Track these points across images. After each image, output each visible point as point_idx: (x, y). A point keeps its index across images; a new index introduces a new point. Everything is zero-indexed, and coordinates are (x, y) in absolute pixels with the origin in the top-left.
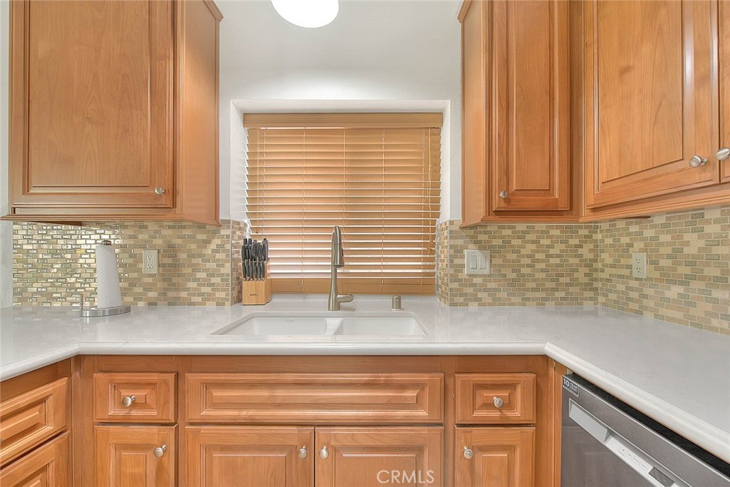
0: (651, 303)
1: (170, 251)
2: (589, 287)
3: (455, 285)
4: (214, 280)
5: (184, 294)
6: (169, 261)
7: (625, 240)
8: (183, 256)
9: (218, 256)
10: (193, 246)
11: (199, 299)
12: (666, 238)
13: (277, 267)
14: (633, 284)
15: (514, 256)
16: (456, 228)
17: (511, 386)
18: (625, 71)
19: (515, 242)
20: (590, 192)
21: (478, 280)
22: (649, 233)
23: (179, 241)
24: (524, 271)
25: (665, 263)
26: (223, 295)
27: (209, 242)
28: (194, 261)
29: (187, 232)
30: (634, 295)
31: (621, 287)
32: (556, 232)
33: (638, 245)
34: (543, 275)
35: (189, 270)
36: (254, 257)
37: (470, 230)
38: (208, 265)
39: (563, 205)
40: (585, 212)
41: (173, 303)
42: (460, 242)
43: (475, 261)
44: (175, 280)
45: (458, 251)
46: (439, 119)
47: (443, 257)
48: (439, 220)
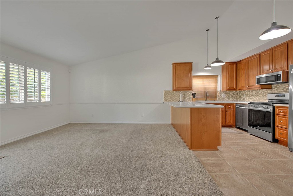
0: (245, 100)
1: (184, 94)
2: (239, 99)
3: (221, 98)
4: (190, 98)
7: (243, 93)
8: (185, 95)
9: (190, 95)
10: (187, 94)
12: (247, 92)
13: (197, 96)
14: (244, 98)
15: (228, 95)
16: (221, 91)
17: (230, 106)
18: (241, 77)
19: (229, 93)
20: (239, 87)
21: (224, 98)
22: (245, 92)
23: (185, 93)
24: (230, 97)
25: (247, 95)
26: (191, 100)
27: (189, 93)
28: (187, 96)
30: (244, 99)
31: (243, 98)
32: (234, 92)
33: (244, 93)
34: (232, 97)
36: (194, 95)
37: (223, 91)
39: (235, 89)
40: (238, 90)
41: (184, 101)
43: (224, 95)
44: (184, 98)
45: (221, 94)
46: (218, 76)
47: (219, 95)
48: (217, 90)
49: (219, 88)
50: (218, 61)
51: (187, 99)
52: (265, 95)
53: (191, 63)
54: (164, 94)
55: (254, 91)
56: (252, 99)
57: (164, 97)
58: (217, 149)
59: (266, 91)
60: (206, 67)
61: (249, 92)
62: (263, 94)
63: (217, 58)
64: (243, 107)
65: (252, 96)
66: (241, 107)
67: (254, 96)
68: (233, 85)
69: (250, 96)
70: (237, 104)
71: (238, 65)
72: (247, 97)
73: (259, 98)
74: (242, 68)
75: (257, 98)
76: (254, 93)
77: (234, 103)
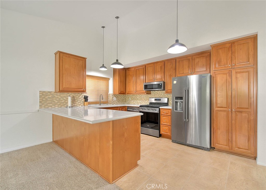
0: (131, 103)
1: (73, 97)
2: (125, 102)
3: (113, 102)
4: (81, 102)
5: (76, 104)
6: (73, 99)
8: (76, 98)
9: (82, 98)
10: (78, 97)
11: (79, 105)
12: (132, 96)
13: (90, 100)
14: (130, 101)
15: (118, 98)
17: (123, 109)
18: (130, 82)
19: (119, 96)
20: (127, 92)
21: (115, 101)
23: (75, 96)
24: (120, 100)
26: (82, 104)
27: (80, 96)
28: (78, 99)
29: (76, 94)
31: (128, 101)
32: (122, 95)
33: (130, 97)
34: (121, 100)
35: (77, 100)
36: (86, 98)
37: (114, 95)
38: (80, 100)
39: (125, 93)
40: (126, 94)
41: (74, 106)
42: (113, 96)
43: (115, 99)
44: (74, 102)
46: (109, 79)
47: (110, 98)
48: (109, 93)
49: (111, 91)
50: (117, 63)
51: (77, 103)
52: (146, 99)
53: (85, 59)
54: (40, 97)
55: (138, 96)
56: (136, 102)
57: (40, 102)
58: (136, 165)
59: (147, 96)
60: (101, 67)
61: (134, 96)
62: (144, 98)
63: (117, 60)
64: (134, 110)
65: (136, 100)
66: (132, 110)
67: (137, 99)
68: (123, 90)
69: (135, 99)
70: (128, 107)
71: (127, 71)
72: (132, 100)
73: (142, 101)
74: (131, 74)
75: (140, 102)
76: (138, 97)
77: (125, 106)
